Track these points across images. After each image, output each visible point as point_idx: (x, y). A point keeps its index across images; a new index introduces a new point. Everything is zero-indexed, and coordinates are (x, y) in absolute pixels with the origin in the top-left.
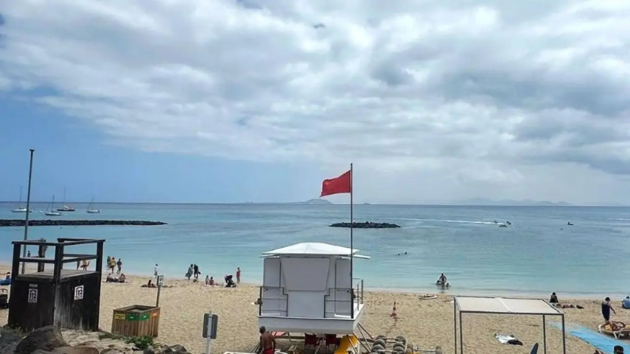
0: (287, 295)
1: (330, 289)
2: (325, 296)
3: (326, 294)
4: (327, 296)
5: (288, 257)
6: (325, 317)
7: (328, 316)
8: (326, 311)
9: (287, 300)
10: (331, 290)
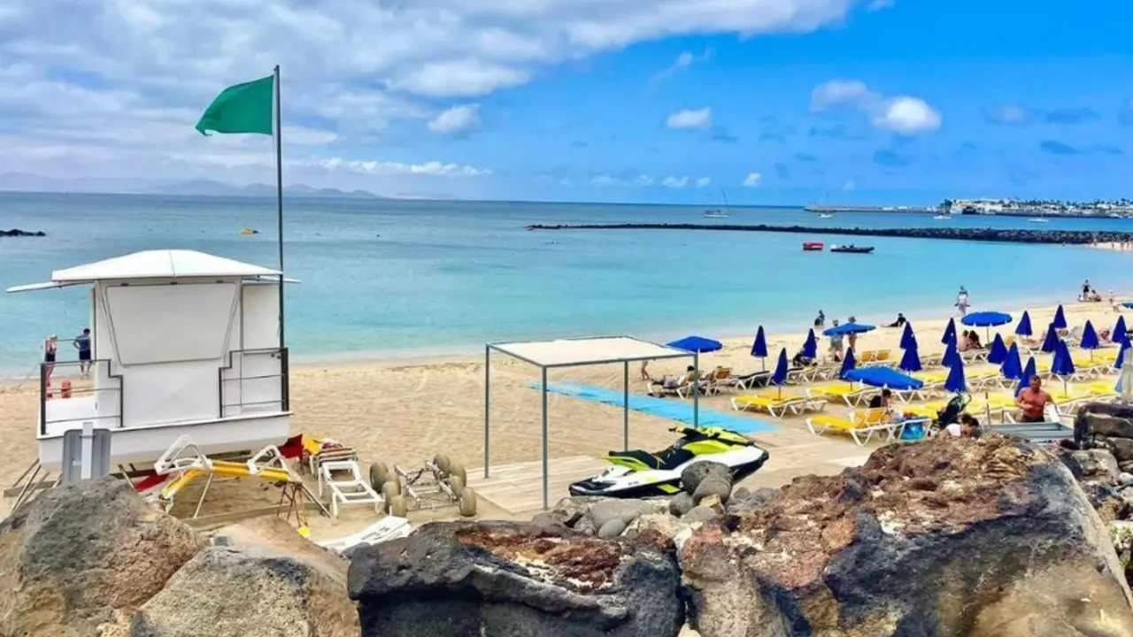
0: (121, 378)
1: (231, 353)
2: (220, 370)
3: (222, 365)
4: (225, 368)
5: (125, 285)
6: (221, 416)
7: (228, 414)
8: (223, 404)
9: (122, 389)
10: (233, 354)
